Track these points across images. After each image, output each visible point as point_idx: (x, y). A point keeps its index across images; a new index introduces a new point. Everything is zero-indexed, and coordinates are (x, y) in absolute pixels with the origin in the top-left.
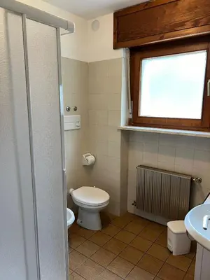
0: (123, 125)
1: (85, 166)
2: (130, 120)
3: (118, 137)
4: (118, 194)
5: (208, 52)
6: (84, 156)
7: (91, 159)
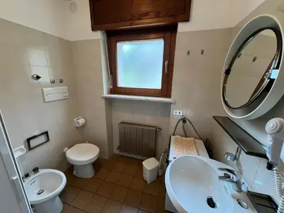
0: (106, 94)
1: (77, 127)
2: (111, 89)
3: (103, 104)
4: (107, 147)
5: (164, 40)
6: (75, 119)
7: (81, 121)
